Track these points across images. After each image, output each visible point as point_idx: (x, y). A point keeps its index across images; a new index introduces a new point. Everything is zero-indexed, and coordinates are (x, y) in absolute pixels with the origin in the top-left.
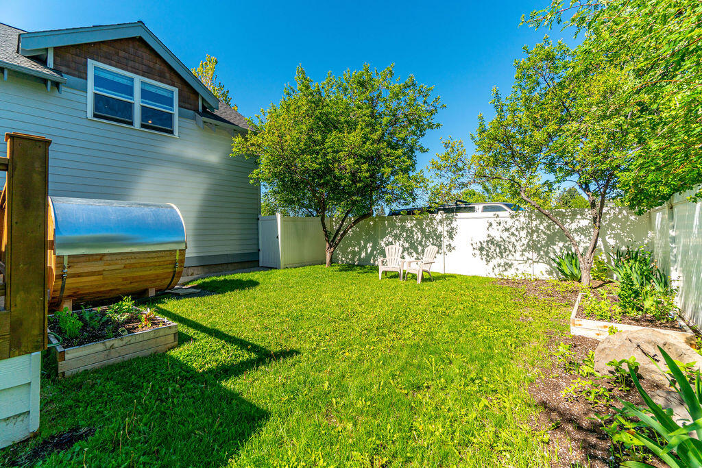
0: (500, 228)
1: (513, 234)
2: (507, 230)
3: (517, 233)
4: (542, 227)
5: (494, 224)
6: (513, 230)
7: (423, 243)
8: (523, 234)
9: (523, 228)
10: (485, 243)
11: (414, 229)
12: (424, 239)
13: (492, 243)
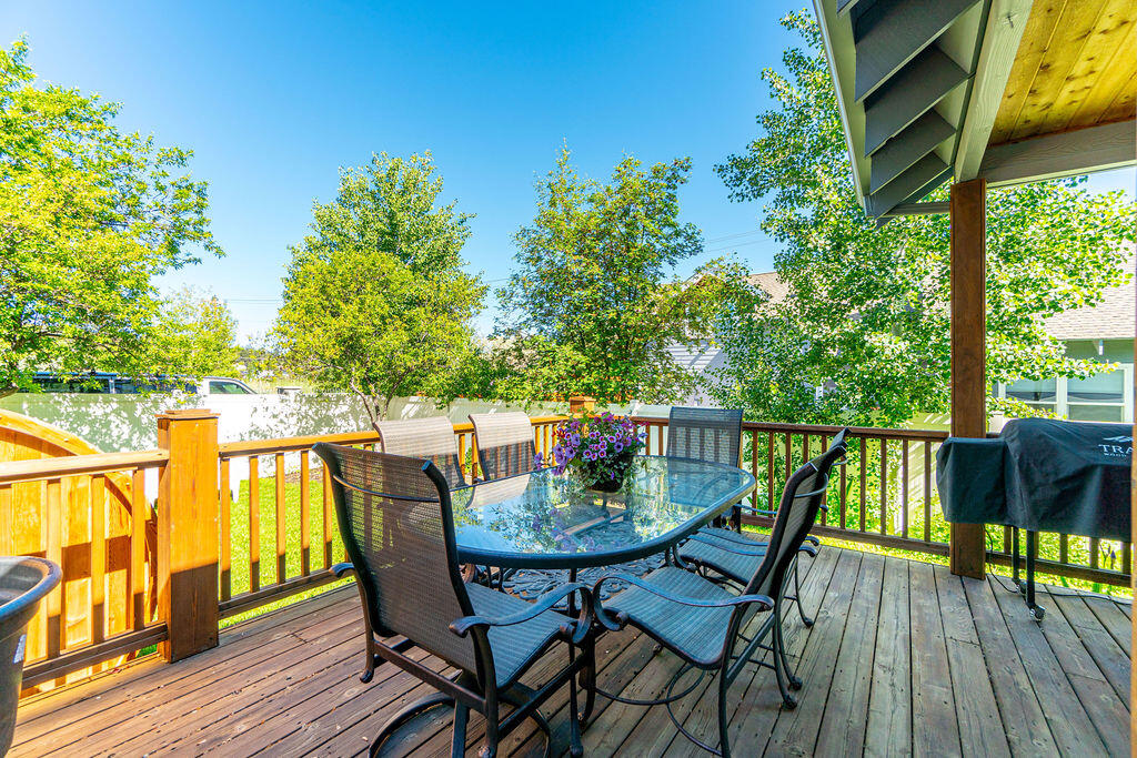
0: (269, 414)
1: (282, 421)
2: (275, 416)
3: (286, 420)
4: (310, 413)
5: (260, 410)
6: (282, 417)
7: (135, 443)
8: (293, 420)
9: (292, 414)
10: (248, 435)
11: (112, 418)
12: (136, 435)
13: (257, 433)
